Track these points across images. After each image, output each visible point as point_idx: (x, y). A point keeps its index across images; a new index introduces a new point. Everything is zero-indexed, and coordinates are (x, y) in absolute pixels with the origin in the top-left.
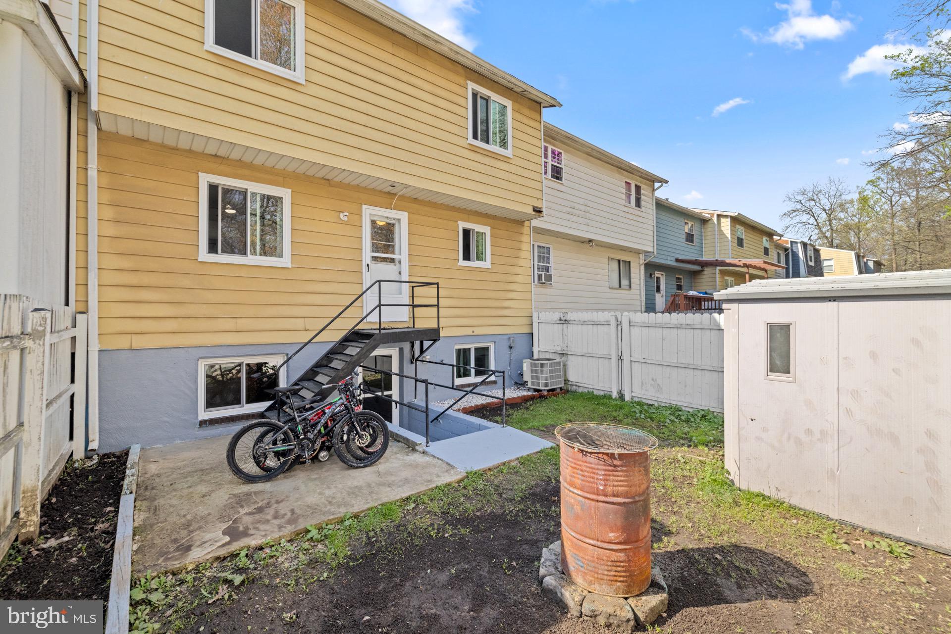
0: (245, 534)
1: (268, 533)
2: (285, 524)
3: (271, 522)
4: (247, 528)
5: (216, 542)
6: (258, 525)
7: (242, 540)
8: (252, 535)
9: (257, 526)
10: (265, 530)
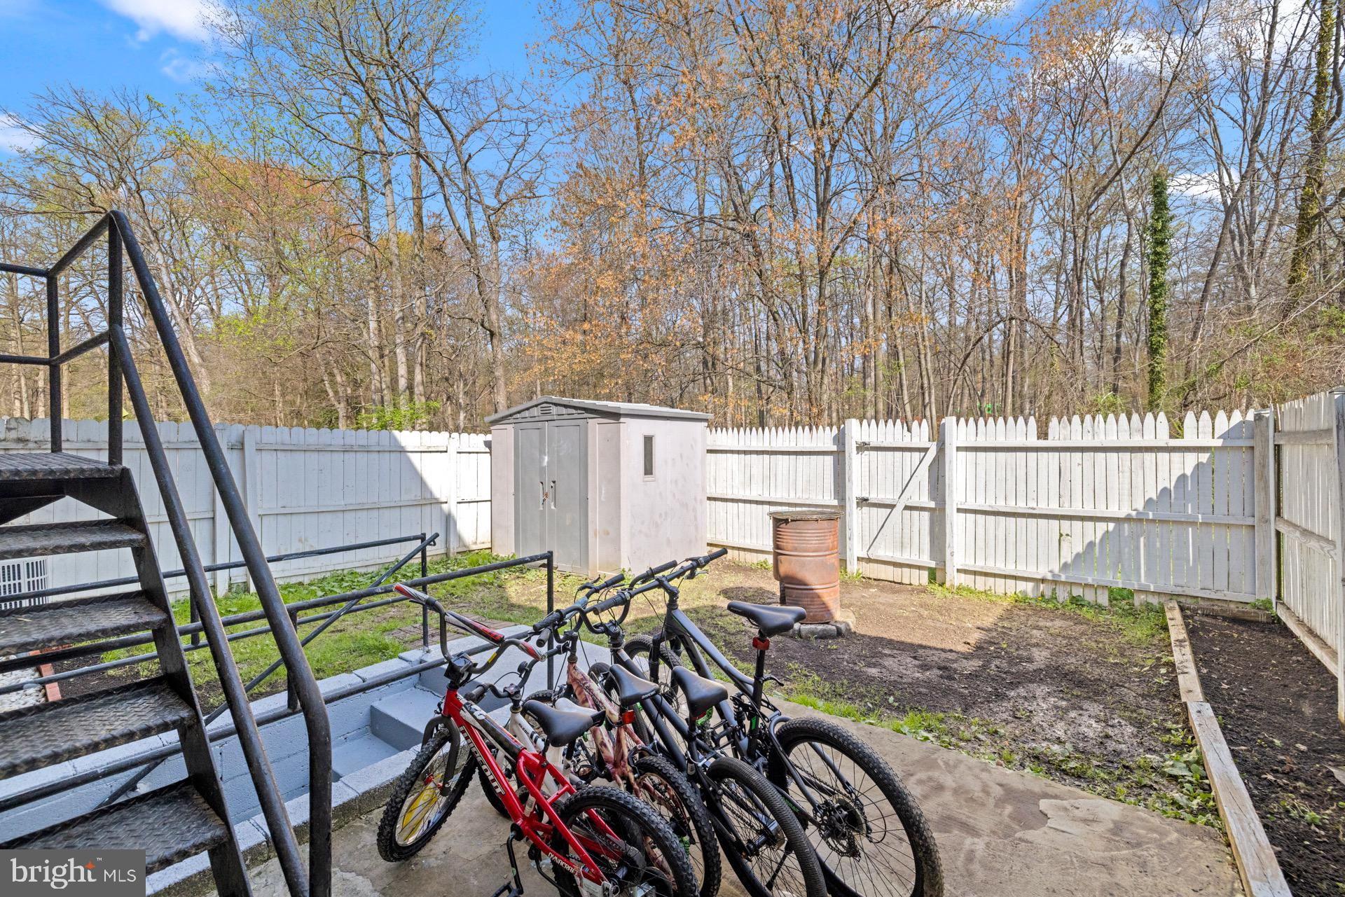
0: (1010, 795)
1: (977, 771)
2: (938, 767)
3: (954, 785)
4: (1000, 803)
5: (1066, 809)
6: (978, 794)
7: (1021, 787)
8: (1001, 785)
9: (981, 794)
10: (977, 777)
